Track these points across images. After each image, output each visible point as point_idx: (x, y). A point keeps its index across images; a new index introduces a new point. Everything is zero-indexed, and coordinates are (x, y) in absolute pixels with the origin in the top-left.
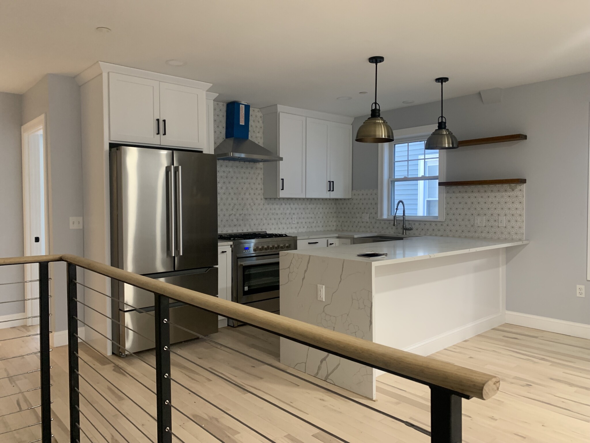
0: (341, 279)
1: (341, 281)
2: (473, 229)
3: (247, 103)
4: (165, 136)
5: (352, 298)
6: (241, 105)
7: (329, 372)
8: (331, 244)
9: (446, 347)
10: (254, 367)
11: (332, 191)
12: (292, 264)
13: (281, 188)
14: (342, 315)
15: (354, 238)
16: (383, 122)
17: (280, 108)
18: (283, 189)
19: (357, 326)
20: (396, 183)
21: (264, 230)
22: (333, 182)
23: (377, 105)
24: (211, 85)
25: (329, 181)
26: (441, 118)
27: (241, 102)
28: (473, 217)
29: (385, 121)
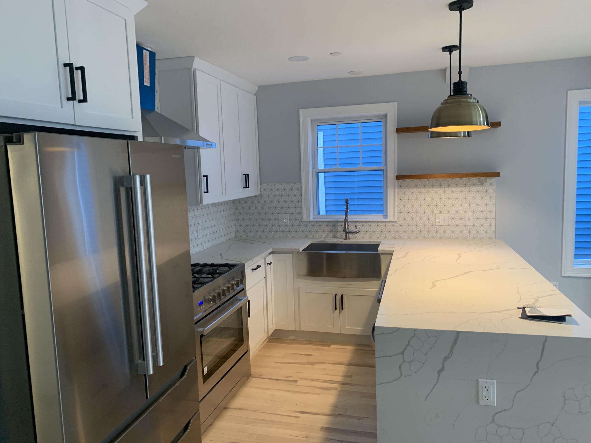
0: (538, 369)
1: (537, 372)
2: (434, 229)
3: (151, 48)
4: (85, 103)
5: (564, 398)
6: (144, 51)
11: (247, 187)
12: (409, 347)
13: (204, 190)
14: (538, 426)
18: (207, 192)
22: (248, 175)
23: (462, 75)
24: (146, 3)
25: (244, 175)
27: (143, 45)
28: (434, 216)
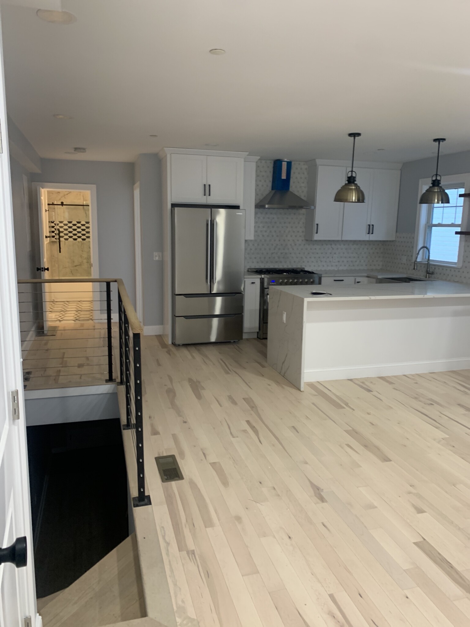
4: (209, 196)
6: (283, 163)
7: (285, 371)
8: (358, 282)
10: (248, 362)
13: (315, 232)
14: (291, 333)
15: (378, 278)
16: (355, 188)
17: (318, 161)
18: (317, 233)
20: (433, 228)
21: (303, 267)
22: (373, 225)
23: (353, 172)
24: (248, 153)
26: (435, 176)
29: (357, 187)
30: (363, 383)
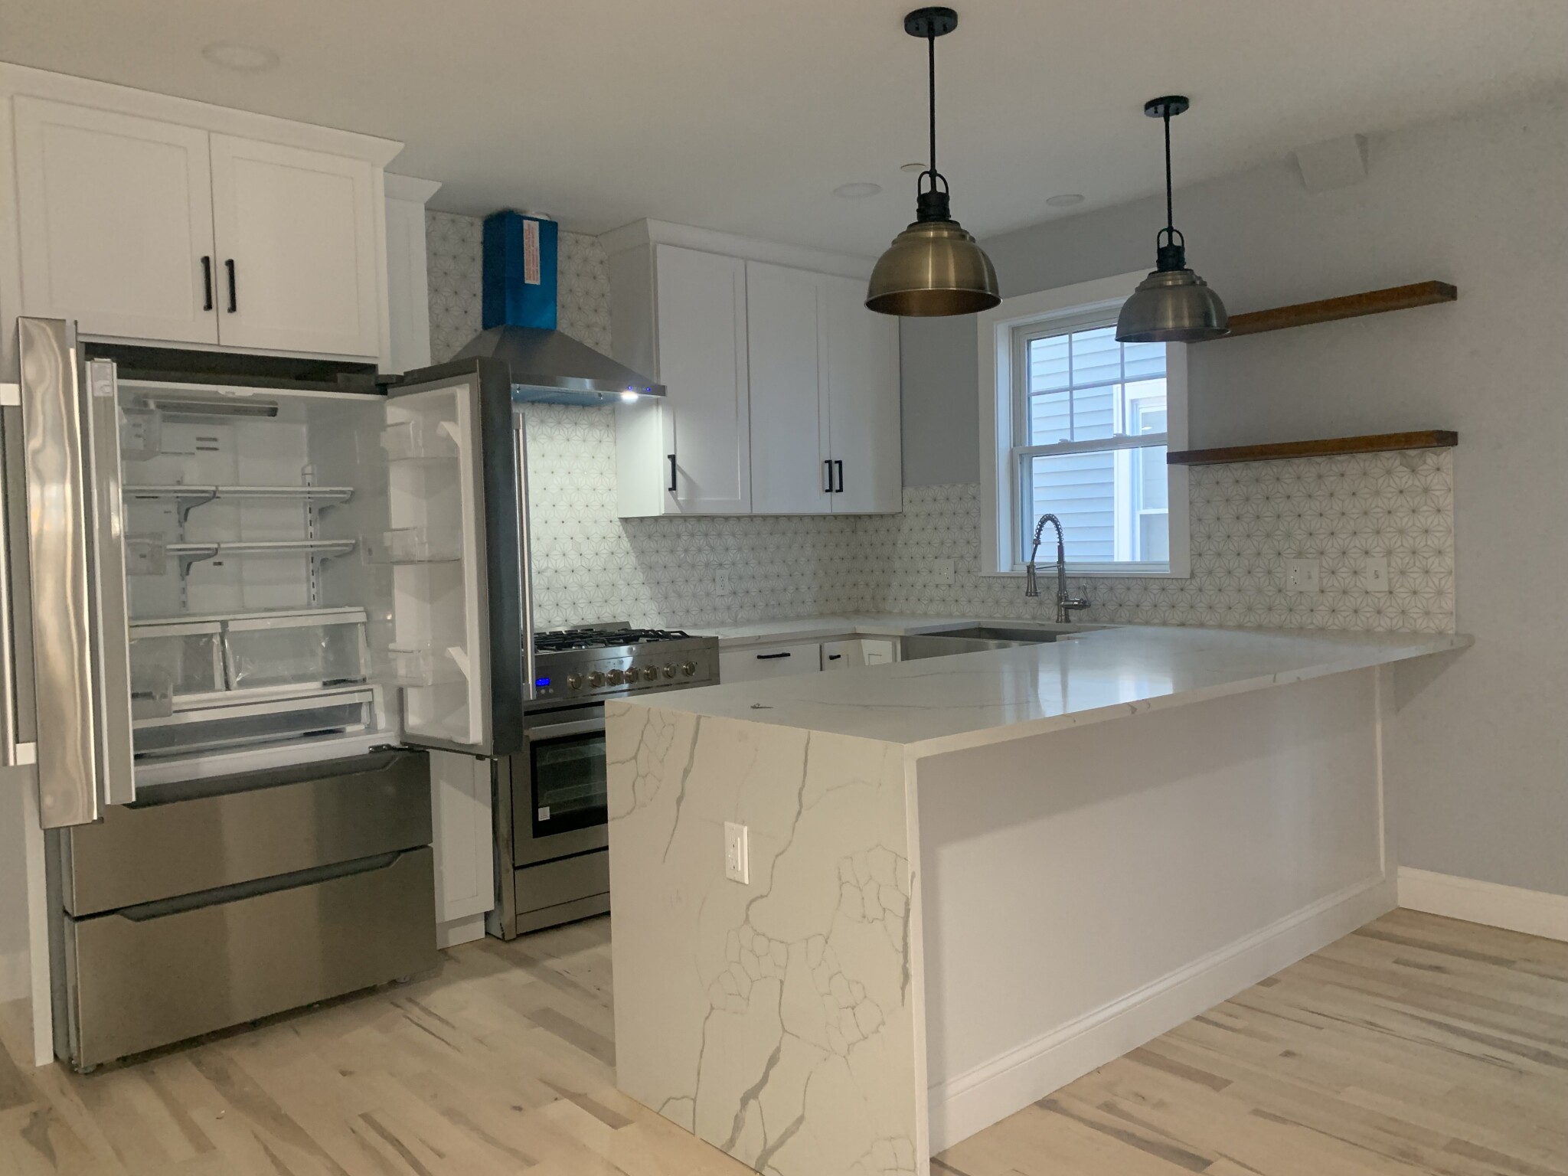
0: (801, 806)
1: (799, 813)
2: (1283, 601)
3: (547, 215)
4: (234, 314)
5: (840, 879)
6: (526, 222)
7: (771, 1143)
8: (832, 658)
9: (1201, 1009)
10: (519, 1109)
11: (837, 491)
12: (642, 745)
14: (807, 940)
15: (902, 638)
17: (656, 230)
19: (858, 983)
20: (1036, 461)
21: (622, 619)
22: (840, 463)
23: (938, 178)
24: (401, 145)
25: (826, 462)
26: (1166, 234)
27: (525, 212)
28: (1282, 563)
29: (968, 233)
30: (1109, 1107)
